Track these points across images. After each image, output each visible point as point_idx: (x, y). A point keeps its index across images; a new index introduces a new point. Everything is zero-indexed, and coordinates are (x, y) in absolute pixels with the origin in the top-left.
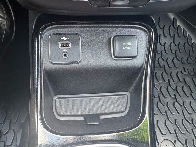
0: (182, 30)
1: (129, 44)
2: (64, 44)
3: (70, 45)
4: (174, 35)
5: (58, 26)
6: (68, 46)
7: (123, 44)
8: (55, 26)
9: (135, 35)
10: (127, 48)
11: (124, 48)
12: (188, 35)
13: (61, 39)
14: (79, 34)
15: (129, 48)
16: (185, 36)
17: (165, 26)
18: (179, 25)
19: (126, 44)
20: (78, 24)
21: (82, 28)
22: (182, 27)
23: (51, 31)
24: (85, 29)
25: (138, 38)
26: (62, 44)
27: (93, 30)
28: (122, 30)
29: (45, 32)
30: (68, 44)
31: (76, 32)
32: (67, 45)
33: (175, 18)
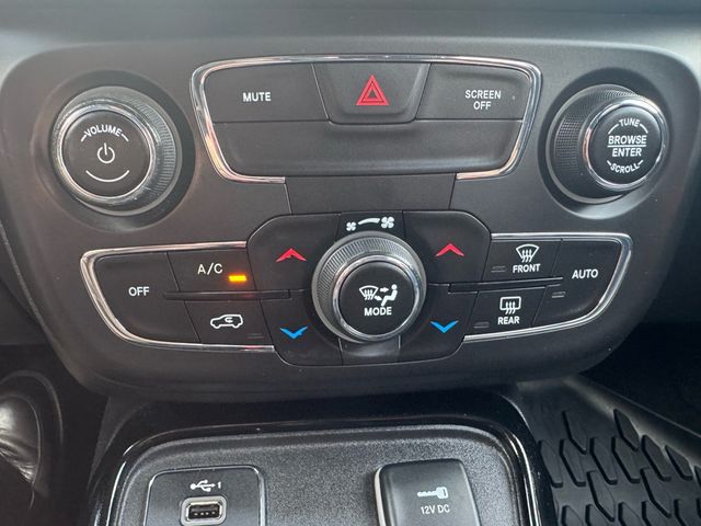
0: (665, 454)
1: (440, 492)
2: (201, 506)
3: (222, 510)
4: (642, 472)
5: (189, 441)
6: (216, 515)
7: (420, 494)
8: (177, 443)
9: (460, 457)
10: (437, 510)
11: (427, 510)
12: (695, 468)
13: (193, 487)
14: (256, 467)
15: (444, 509)
16: (685, 474)
17: (596, 441)
18: (644, 437)
19: (430, 494)
20: (257, 433)
21: (268, 445)
22: (660, 442)
23: (160, 461)
24: (279, 448)
25: (472, 470)
26: (195, 507)
27: (307, 452)
28: (410, 445)
29: (140, 465)
30: (216, 505)
31: (249, 459)
32: (212, 512)
33: (620, 414)
